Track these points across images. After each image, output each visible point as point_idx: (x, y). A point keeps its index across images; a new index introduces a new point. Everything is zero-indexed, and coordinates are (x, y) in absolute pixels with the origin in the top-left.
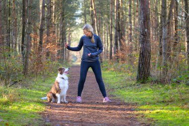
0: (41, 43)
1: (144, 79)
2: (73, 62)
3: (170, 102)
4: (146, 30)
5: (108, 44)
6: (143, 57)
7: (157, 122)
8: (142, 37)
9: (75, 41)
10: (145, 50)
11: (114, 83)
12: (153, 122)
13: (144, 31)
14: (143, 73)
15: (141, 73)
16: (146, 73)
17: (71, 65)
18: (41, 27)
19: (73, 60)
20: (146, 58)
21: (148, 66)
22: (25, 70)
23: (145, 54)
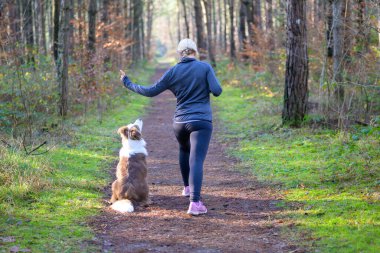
0: (92, 39)
1: (296, 117)
2: (158, 56)
3: (347, 180)
4: (298, 21)
5: (226, 19)
6: (294, 74)
7: (318, 243)
8: (291, 35)
9: (161, 15)
10: (297, 61)
11: (239, 121)
12: (311, 242)
13: (294, 23)
14: (295, 106)
15: (290, 106)
16: (300, 106)
17: (154, 67)
18: (91, 7)
19: (158, 52)
20: (299, 76)
21: (303, 92)
22: (63, 102)
23: (298, 69)
